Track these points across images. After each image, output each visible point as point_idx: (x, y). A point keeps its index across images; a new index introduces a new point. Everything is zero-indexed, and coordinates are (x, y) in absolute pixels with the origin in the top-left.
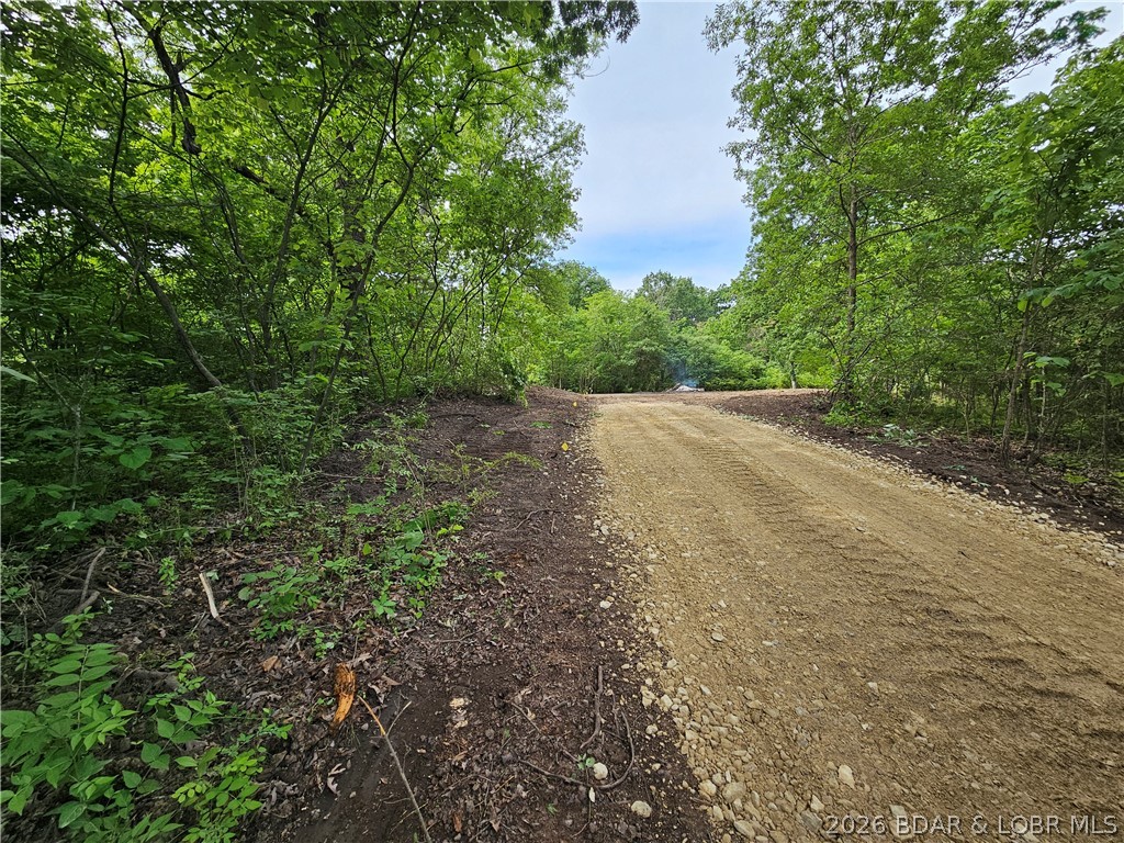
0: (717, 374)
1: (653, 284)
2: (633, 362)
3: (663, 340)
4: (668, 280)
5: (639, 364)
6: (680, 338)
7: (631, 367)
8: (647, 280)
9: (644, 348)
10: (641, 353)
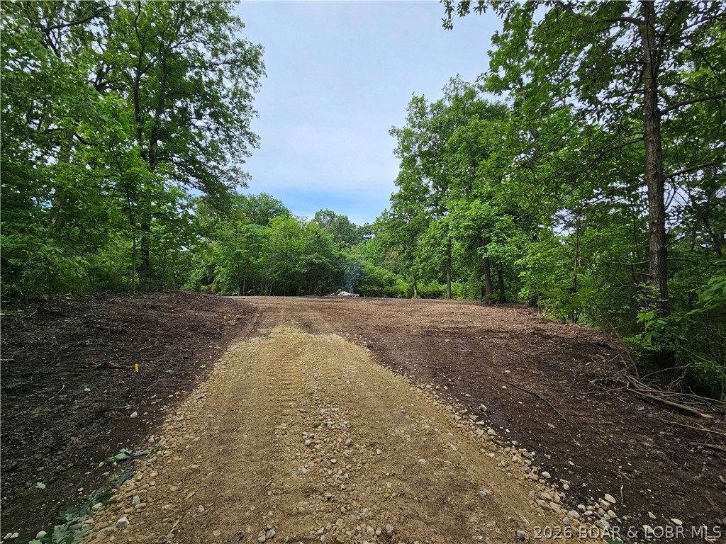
0: (366, 282)
1: (322, 217)
2: (305, 270)
3: (328, 254)
4: (332, 216)
5: (309, 272)
6: (341, 255)
7: (303, 274)
8: (318, 214)
9: (314, 260)
10: (311, 264)
